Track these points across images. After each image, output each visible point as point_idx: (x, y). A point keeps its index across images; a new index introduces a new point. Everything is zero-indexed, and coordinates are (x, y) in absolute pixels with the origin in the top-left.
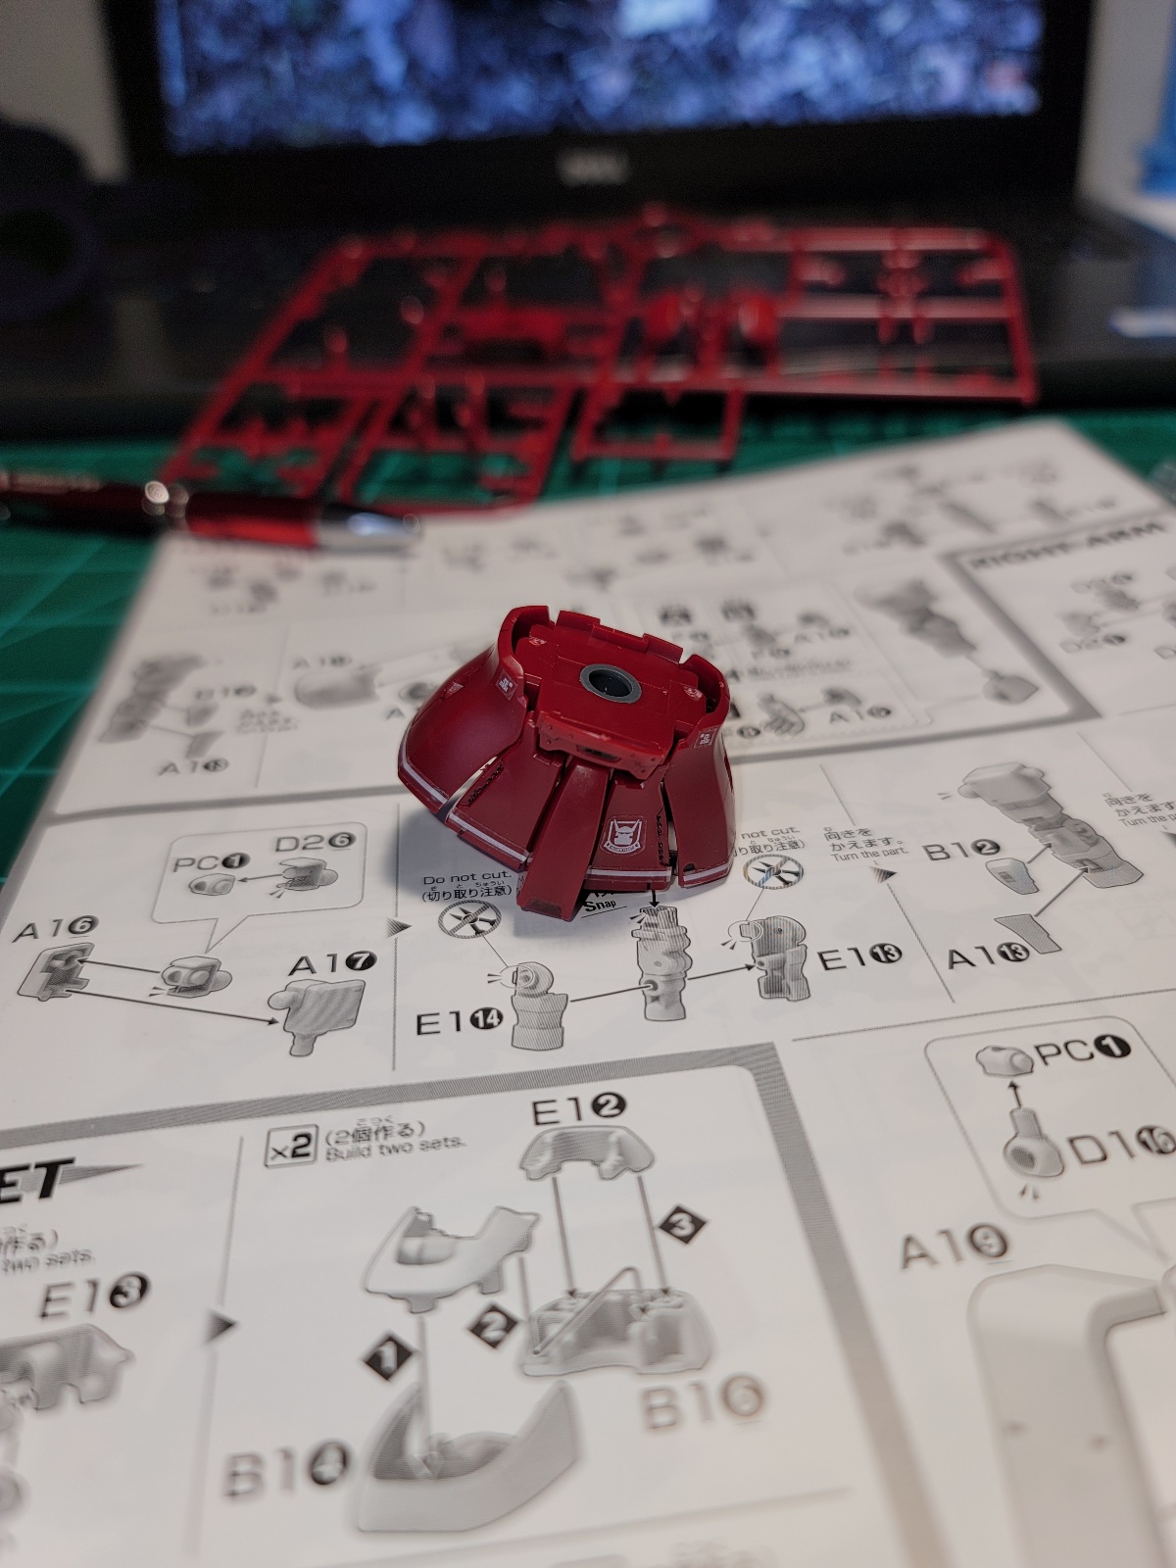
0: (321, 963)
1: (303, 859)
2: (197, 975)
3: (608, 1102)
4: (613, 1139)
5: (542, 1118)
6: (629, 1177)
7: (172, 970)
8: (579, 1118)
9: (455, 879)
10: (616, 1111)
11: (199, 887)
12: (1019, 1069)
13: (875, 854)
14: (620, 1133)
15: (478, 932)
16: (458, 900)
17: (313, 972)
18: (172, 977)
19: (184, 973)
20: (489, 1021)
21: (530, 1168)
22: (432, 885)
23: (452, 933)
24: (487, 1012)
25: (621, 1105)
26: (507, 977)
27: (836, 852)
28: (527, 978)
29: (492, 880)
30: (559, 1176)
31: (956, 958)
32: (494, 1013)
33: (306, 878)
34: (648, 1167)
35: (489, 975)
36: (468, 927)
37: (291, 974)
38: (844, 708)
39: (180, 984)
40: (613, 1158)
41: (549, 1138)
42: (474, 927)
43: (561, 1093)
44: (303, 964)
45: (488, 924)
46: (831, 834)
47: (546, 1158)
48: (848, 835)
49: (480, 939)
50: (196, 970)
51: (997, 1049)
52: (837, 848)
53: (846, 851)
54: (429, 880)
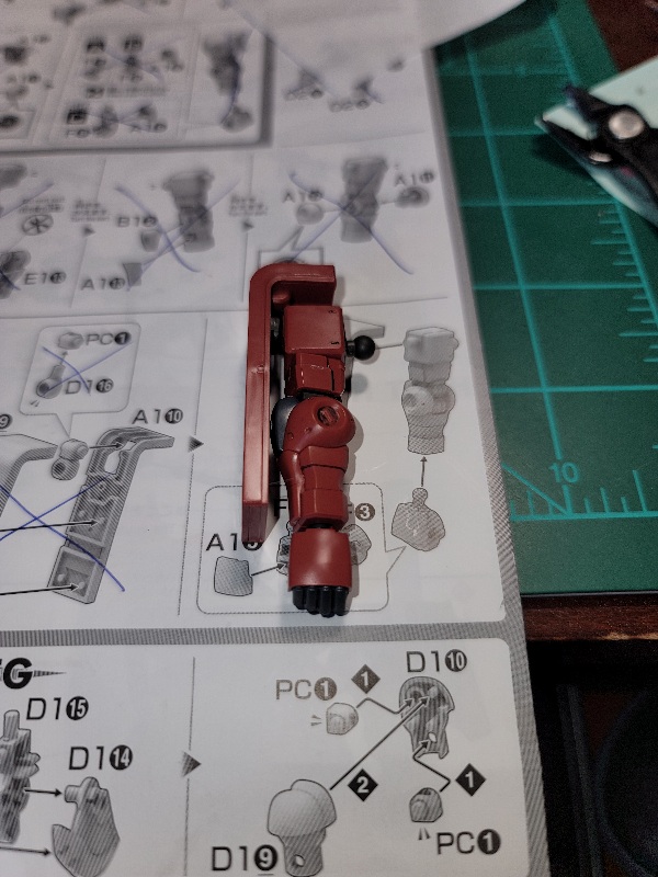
12: (72, 345)
13: (92, 219)
27: (74, 216)
31: (88, 283)
38: (143, 122)
46: (80, 204)
48: (88, 206)
51: (72, 334)
52: (78, 213)
53: (80, 216)
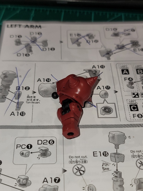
0: (49, 180)
1: (44, 147)
2: (24, 181)
7: (19, 179)
9: (76, 157)
11: (22, 154)
15: (81, 174)
16: (76, 164)
17: (48, 183)
18: (19, 181)
19: (21, 180)
22: (71, 159)
23: (75, 174)
26: (87, 188)
28: (91, 189)
29: (83, 158)
33: (45, 153)
35: (83, 187)
36: (79, 172)
37: (43, 183)
39: (21, 183)
44: (45, 180)
45: (82, 172)
49: (81, 176)
50: (24, 179)
54: (70, 157)
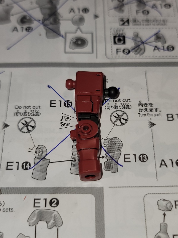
3: (54, 201)
4: (53, 215)
5: (36, 205)
6: (55, 229)
8: (46, 206)
9: (25, 107)
10: (56, 205)
12: (168, 209)
13: (151, 115)
14: (56, 213)
15: (29, 131)
16: (24, 117)
20: (27, 167)
21: (30, 222)
22: (18, 109)
23: (21, 130)
24: (27, 163)
25: (58, 203)
26: (34, 150)
27: (140, 113)
28: (40, 152)
29: (35, 109)
30: (37, 225)
31: (163, 163)
32: (29, 164)
34: (61, 226)
35: (29, 149)
36: (26, 128)
38: (159, 44)
40: (52, 221)
41: (37, 212)
42: (27, 128)
43: (42, 196)
45: (31, 128)
46: (140, 104)
47: (35, 219)
48: (146, 106)
49: (29, 133)
51: (164, 200)
52: (141, 111)
53: (143, 113)
54: (17, 107)
